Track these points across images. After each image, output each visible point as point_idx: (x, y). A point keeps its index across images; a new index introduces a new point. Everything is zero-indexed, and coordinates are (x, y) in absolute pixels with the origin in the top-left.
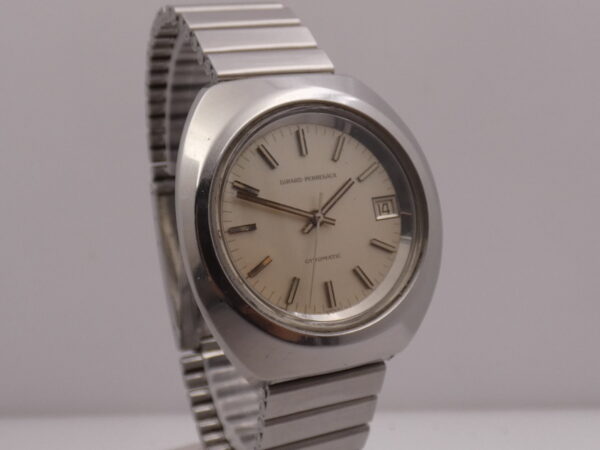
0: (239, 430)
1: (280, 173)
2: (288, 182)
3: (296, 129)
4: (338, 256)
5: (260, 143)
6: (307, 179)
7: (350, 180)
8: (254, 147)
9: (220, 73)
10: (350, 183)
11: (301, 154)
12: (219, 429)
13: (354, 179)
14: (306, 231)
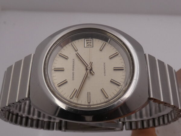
0: (156, 113)
1: (69, 79)
2: (73, 77)
3: (53, 70)
4: (104, 64)
5: (56, 85)
6: (73, 70)
7: (76, 54)
8: (58, 88)
9: (27, 96)
10: (77, 54)
11: (63, 70)
12: (154, 120)
13: (76, 53)
14: (93, 73)
